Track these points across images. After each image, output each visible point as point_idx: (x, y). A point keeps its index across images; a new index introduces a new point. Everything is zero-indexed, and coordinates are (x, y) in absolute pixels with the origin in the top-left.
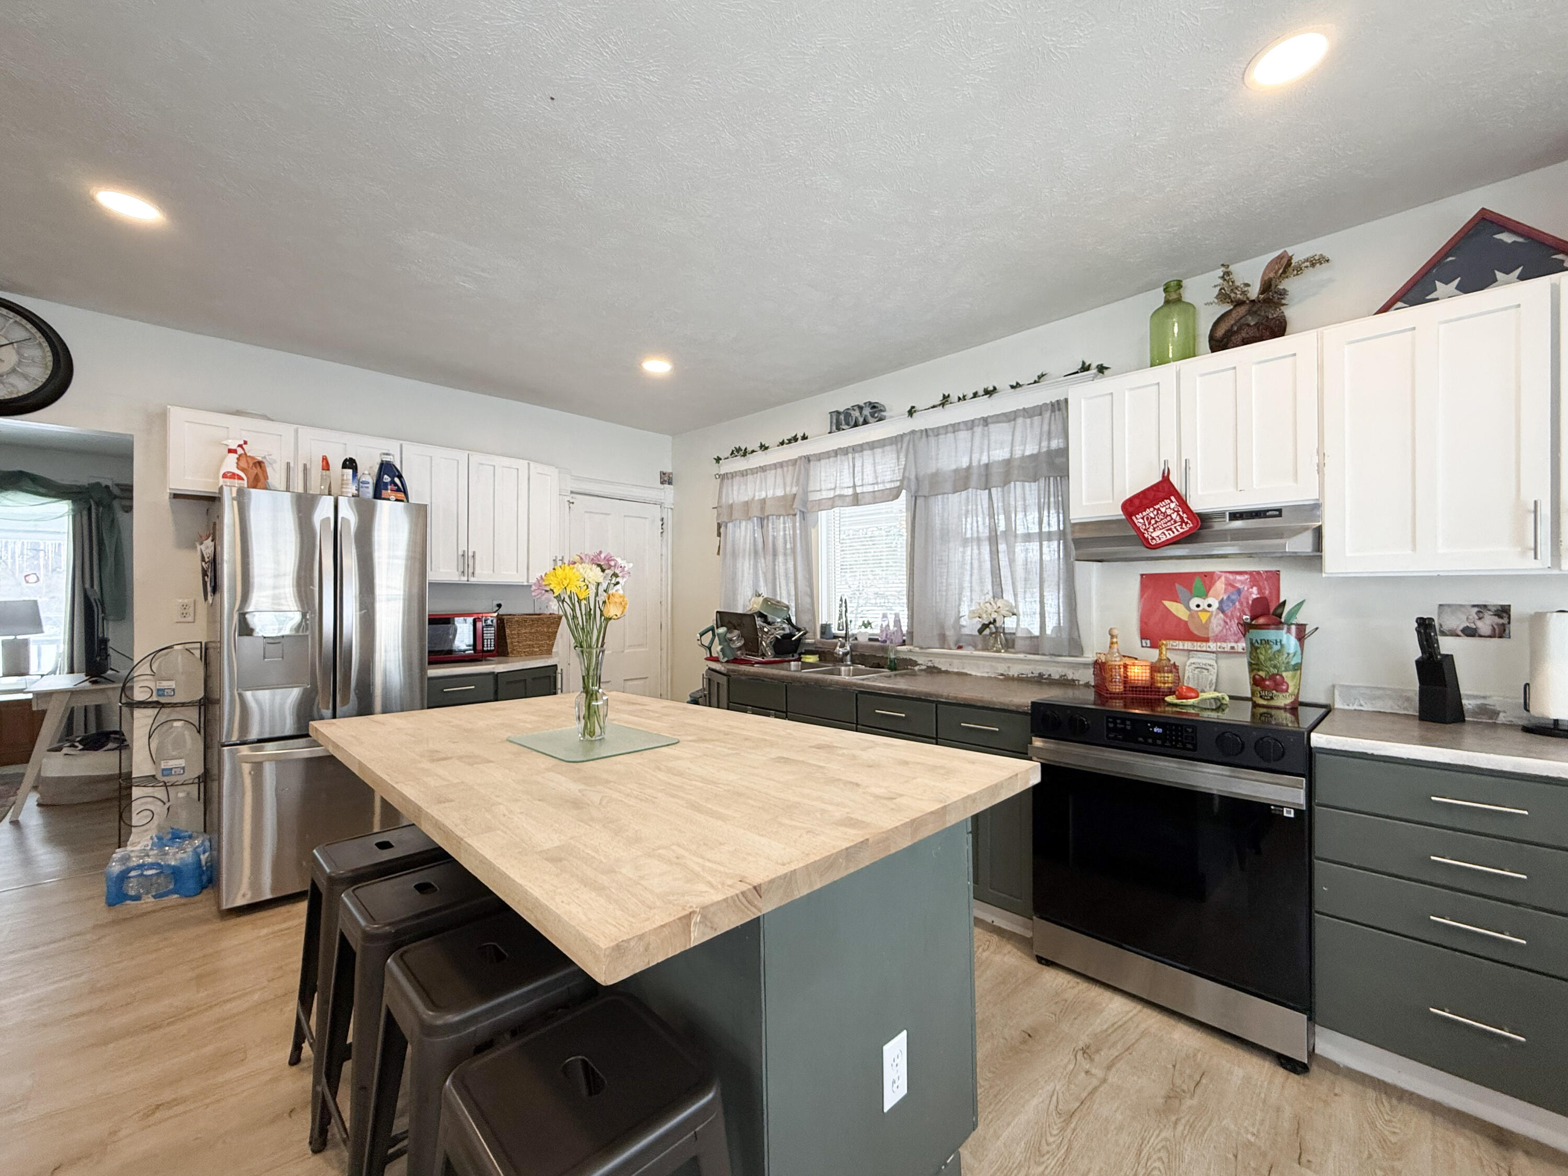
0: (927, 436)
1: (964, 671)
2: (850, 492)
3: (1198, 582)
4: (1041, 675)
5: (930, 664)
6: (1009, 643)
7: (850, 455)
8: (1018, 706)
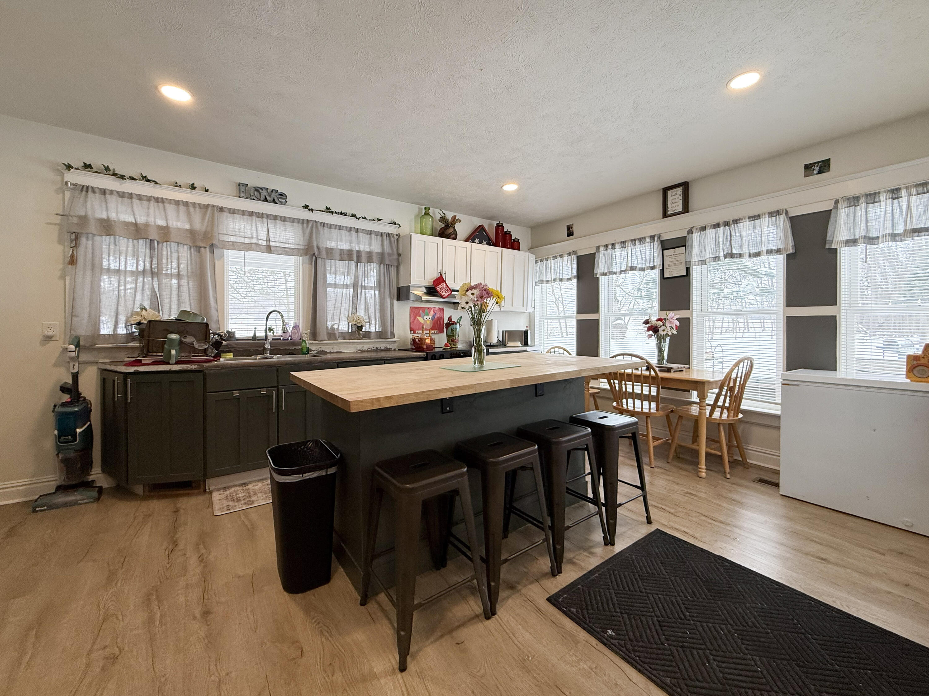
0: (324, 226)
1: (341, 351)
2: (264, 243)
3: (426, 310)
4: (377, 348)
5: (320, 350)
6: (367, 335)
7: (265, 220)
8: (382, 357)
